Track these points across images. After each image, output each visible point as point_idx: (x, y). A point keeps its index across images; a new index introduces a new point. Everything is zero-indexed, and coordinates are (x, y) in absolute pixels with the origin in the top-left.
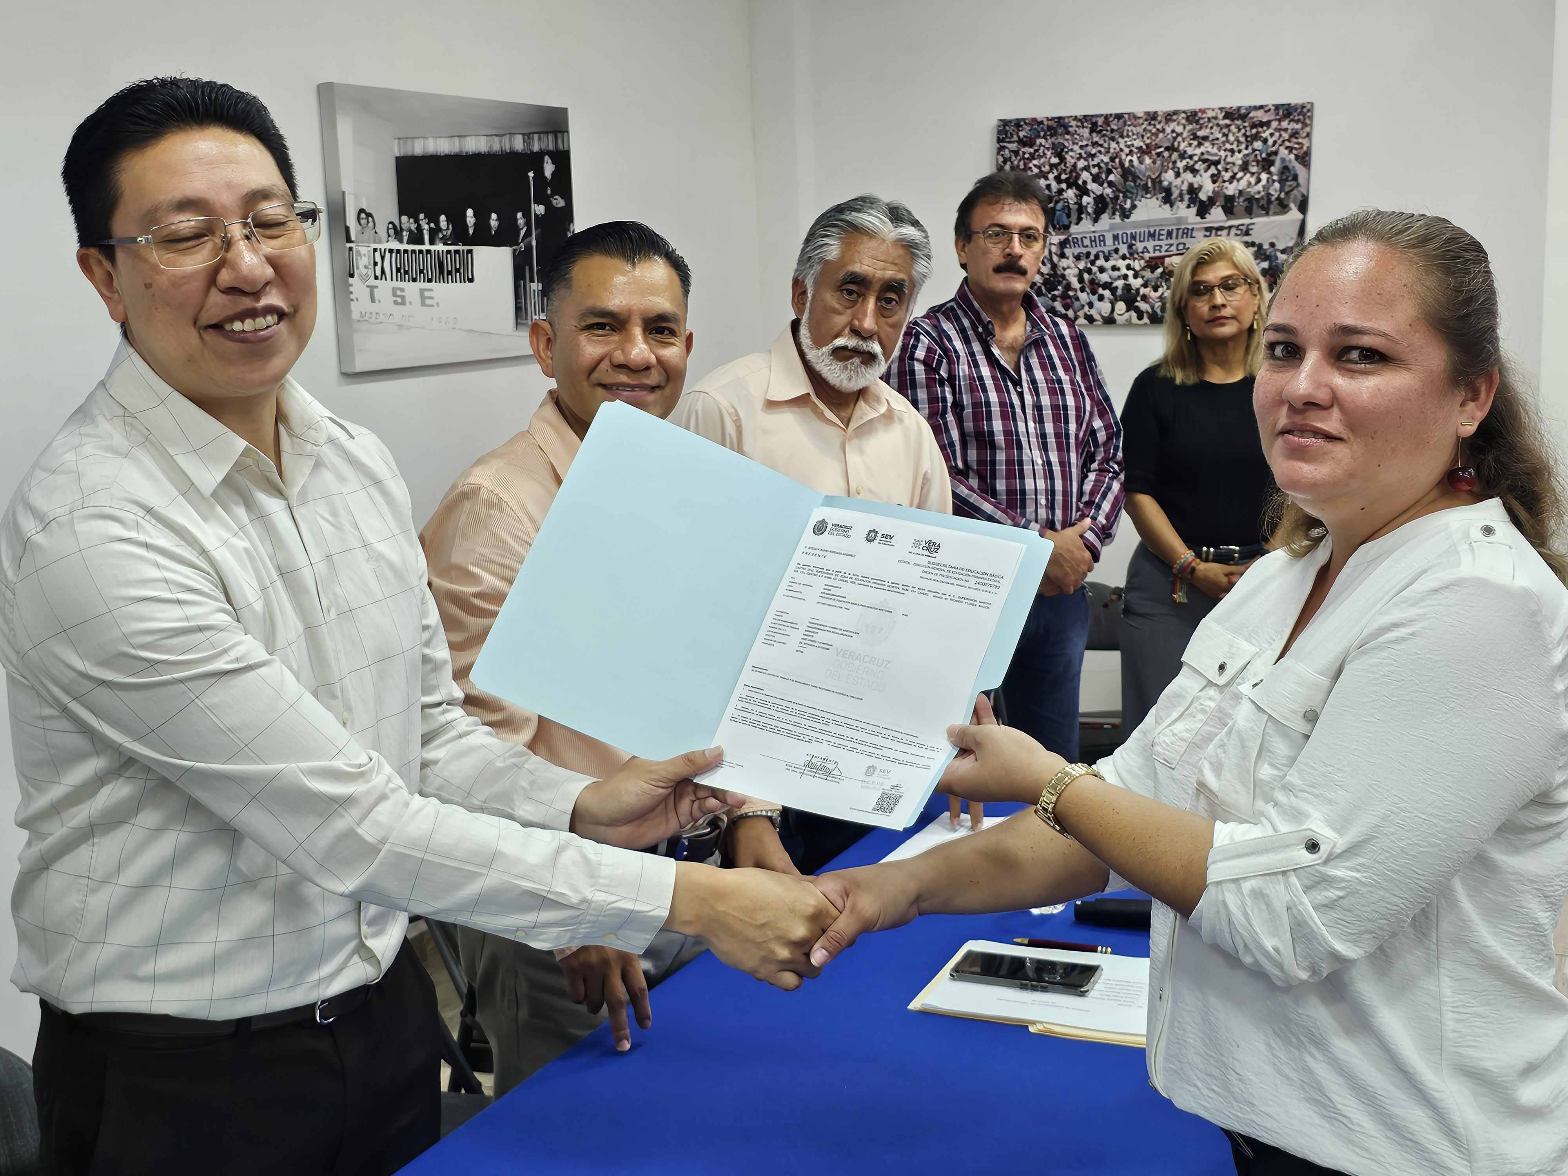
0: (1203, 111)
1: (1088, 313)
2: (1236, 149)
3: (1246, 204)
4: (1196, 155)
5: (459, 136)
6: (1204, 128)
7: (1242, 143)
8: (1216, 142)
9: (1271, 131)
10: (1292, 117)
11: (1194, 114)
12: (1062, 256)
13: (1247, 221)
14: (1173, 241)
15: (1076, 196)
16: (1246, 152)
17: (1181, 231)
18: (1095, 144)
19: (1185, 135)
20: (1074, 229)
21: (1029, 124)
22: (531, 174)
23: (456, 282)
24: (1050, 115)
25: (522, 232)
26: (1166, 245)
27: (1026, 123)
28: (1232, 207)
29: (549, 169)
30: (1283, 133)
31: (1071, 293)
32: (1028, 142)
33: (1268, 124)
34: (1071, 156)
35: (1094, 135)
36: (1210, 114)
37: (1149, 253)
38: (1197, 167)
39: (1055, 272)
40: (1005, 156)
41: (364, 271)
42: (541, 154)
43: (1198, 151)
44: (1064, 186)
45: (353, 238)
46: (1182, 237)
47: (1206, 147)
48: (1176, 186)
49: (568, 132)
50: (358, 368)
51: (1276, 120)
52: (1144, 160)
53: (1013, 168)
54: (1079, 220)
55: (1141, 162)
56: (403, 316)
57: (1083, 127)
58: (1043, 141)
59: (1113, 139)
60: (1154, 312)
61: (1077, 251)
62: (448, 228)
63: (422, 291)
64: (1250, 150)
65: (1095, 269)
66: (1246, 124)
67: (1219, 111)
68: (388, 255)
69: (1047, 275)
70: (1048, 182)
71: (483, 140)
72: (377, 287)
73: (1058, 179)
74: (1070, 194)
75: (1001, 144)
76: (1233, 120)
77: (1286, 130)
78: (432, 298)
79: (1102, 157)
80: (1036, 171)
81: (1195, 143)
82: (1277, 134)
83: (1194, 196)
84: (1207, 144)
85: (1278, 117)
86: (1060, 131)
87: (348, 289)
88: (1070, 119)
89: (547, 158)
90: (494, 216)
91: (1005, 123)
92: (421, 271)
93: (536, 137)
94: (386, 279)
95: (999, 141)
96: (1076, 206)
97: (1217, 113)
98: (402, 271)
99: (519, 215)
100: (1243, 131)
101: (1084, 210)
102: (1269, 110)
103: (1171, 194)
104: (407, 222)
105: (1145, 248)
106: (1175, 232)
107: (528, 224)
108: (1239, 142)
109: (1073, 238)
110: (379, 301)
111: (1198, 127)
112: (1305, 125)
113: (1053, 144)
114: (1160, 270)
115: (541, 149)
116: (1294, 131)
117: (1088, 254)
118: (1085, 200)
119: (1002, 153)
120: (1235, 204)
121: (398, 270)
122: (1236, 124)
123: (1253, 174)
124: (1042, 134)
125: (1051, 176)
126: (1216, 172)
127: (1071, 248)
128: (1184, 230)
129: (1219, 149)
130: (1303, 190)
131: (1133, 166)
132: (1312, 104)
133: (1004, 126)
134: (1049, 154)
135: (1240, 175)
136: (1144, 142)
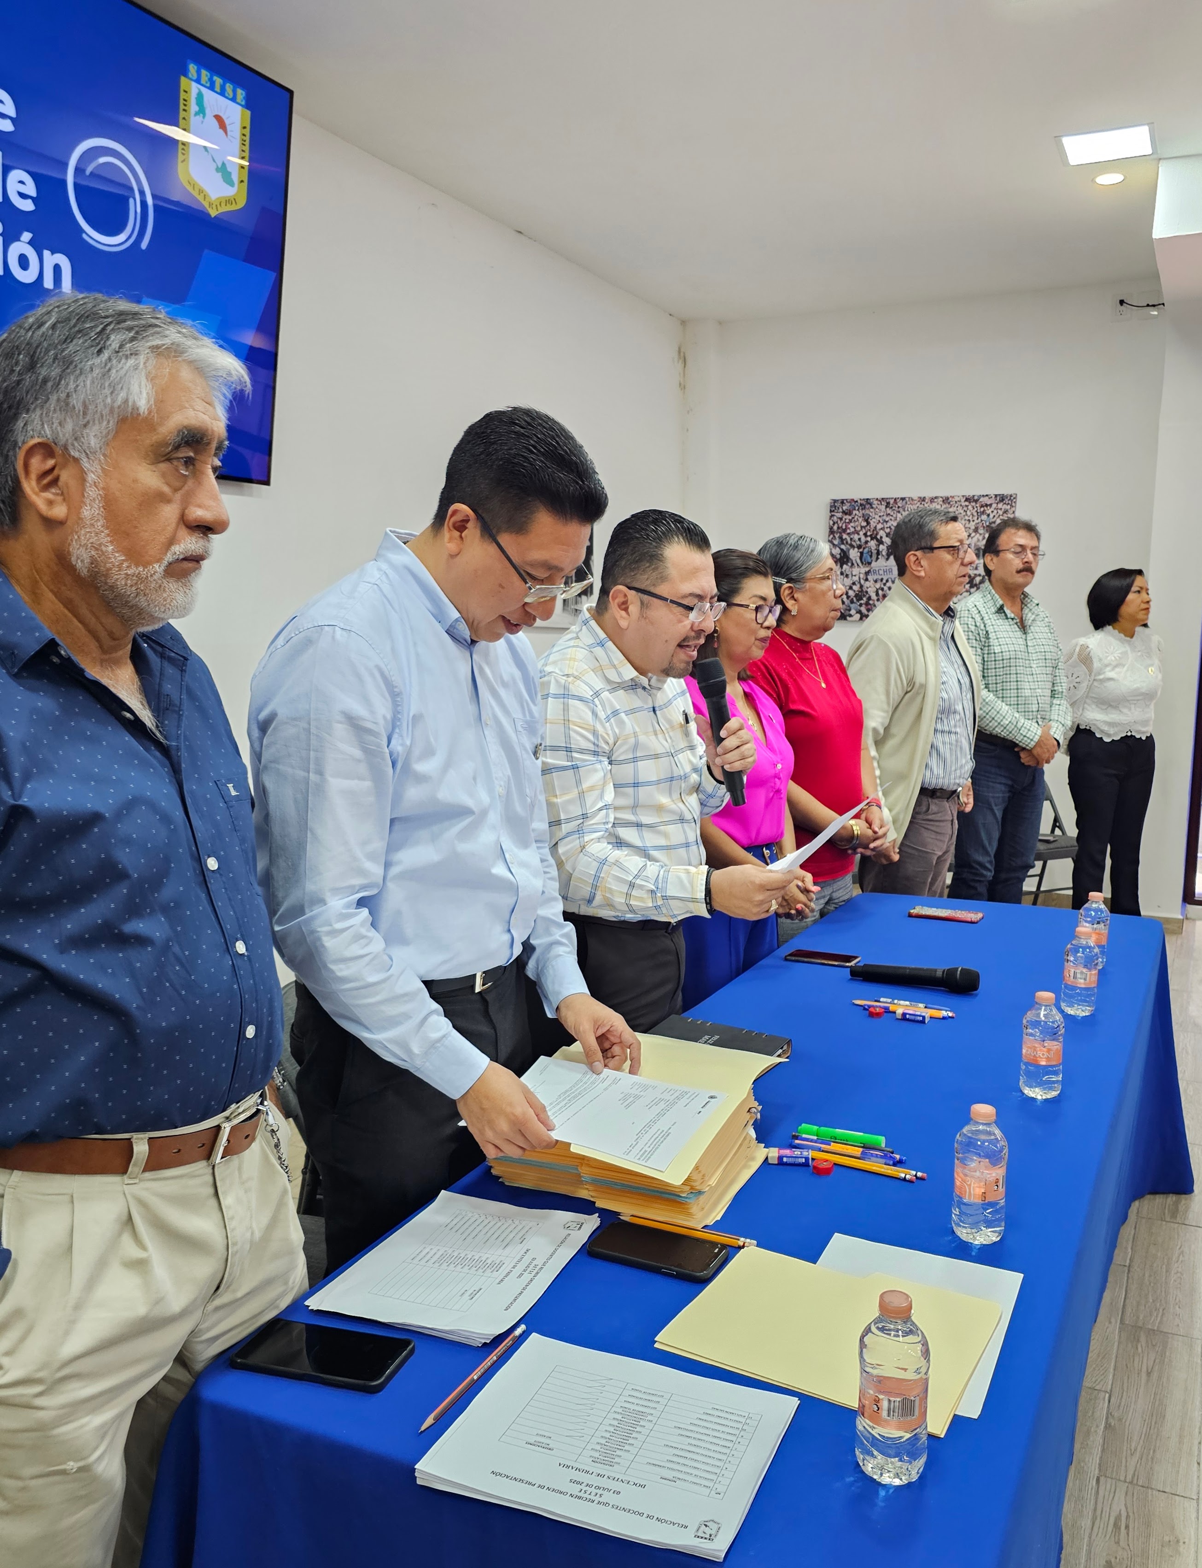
0: (953, 497)
2: (971, 520)
7: (975, 516)
9: (992, 509)
10: (1005, 501)
11: (947, 498)
12: (867, 580)
15: (876, 545)
16: (977, 521)
18: (888, 515)
20: (874, 564)
21: (850, 502)
24: (862, 497)
27: (848, 502)
30: (999, 511)
31: (871, 602)
32: (849, 513)
33: (991, 505)
34: (874, 522)
35: (888, 509)
36: (957, 499)
39: (862, 590)
40: (835, 520)
44: (869, 539)
51: (995, 503)
53: (838, 528)
54: (877, 559)
57: (882, 504)
58: (857, 512)
59: (899, 512)
61: (875, 577)
64: (979, 520)
65: (886, 588)
66: (978, 505)
67: (962, 498)
69: (857, 591)
70: (859, 537)
73: (865, 535)
74: (873, 544)
75: (832, 513)
76: (970, 502)
77: (1001, 509)
79: (892, 522)
80: (852, 530)
82: (995, 511)
85: (997, 502)
86: (868, 506)
88: (874, 500)
91: (835, 501)
95: (831, 511)
96: (876, 551)
100: (976, 509)
101: (881, 554)
102: (992, 497)
108: (973, 515)
109: (873, 570)
112: (1011, 506)
113: (863, 514)
117: (882, 580)
118: (881, 547)
119: (833, 518)
122: (972, 505)
123: (981, 534)
124: (857, 508)
125: (861, 533)
127: (872, 575)
132: (1017, 495)
133: (835, 503)
134: (860, 520)
135: (973, 534)
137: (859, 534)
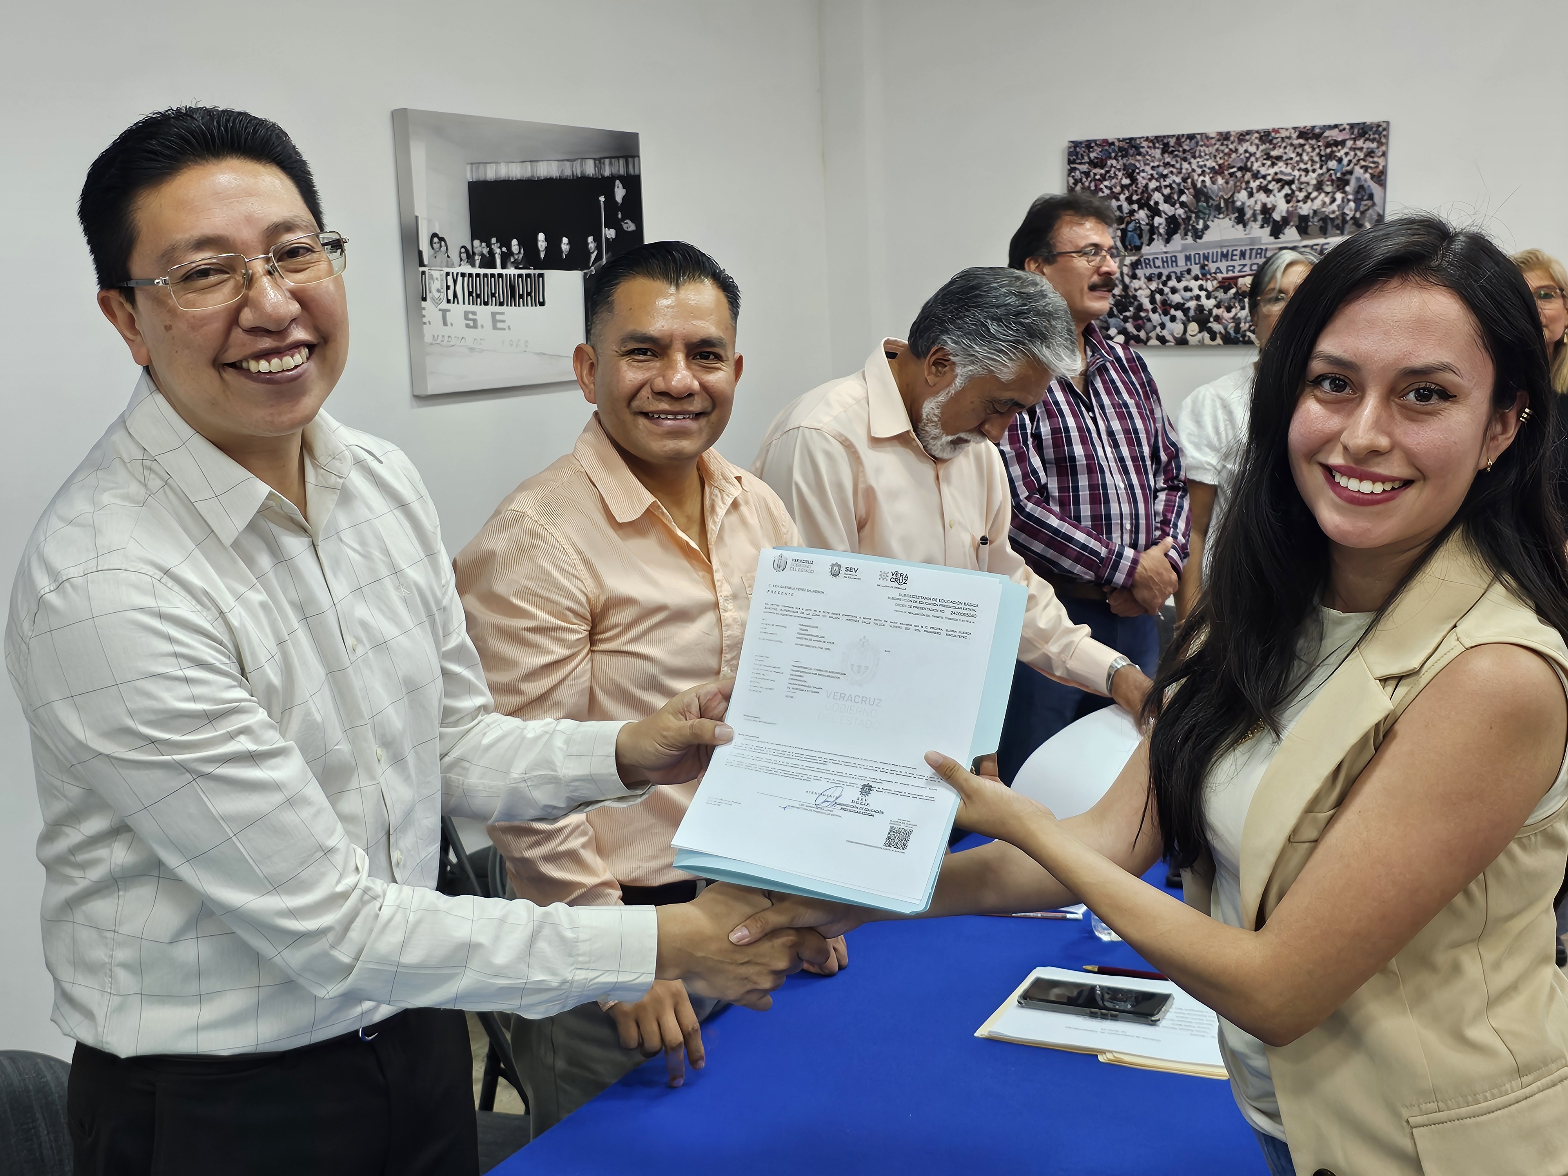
0: (1277, 131)
1: (1160, 334)
2: (1310, 168)
3: (1321, 222)
4: (1269, 175)
5: (530, 161)
6: (1277, 148)
7: (1317, 162)
8: (1289, 162)
9: (1346, 150)
10: (1367, 136)
11: (1267, 133)
12: (1134, 277)
13: (1321, 241)
14: (1247, 261)
15: (1148, 217)
16: (1321, 172)
17: (1254, 252)
18: (1167, 165)
19: (1258, 155)
20: (1145, 250)
21: (1100, 145)
22: (602, 199)
23: (527, 306)
24: (1121, 137)
25: (593, 256)
26: (1240, 265)
27: (1096, 144)
28: (1307, 227)
29: (620, 193)
30: (1358, 152)
31: (1143, 314)
32: (1099, 163)
33: (1343, 143)
34: (1143, 178)
35: (1166, 155)
36: (1284, 134)
37: (1221, 272)
38: (1270, 187)
39: (1127, 293)
40: (1076, 177)
41: (437, 295)
42: (612, 179)
43: (1272, 171)
44: (1135, 207)
45: (426, 262)
46: (1256, 258)
47: (1280, 167)
48: (1249, 206)
49: (638, 157)
50: (430, 393)
51: (1350, 139)
52: (1216, 180)
54: (1151, 240)
55: (1214, 183)
56: (475, 339)
57: (1155, 148)
58: (1114, 162)
59: (1185, 159)
60: (1227, 332)
61: (1149, 271)
62: (519, 252)
63: (494, 314)
64: (1324, 169)
65: (1167, 290)
66: (1320, 144)
67: (1293, 131)
68: (460, 279)
69: (1119, 296)
70: (1119, 203)
71: (555, 164)
72: (449, 311)
73: (1129, 200)
74: (1142, 215)
75: (1072, 166)
76: (1307, 139)
77: (1361, 149)
78: (504, 321)
79: (1174, 177)
80: (1107, 192)
81: (1269, 163)
82: (1352, 153)
83: (1267, 216)
84: (1281, 164)
85: (1353, 136)
86: (1131, 151)
87: (421, 313)
88: (1142, 140)
89: (618, 182)
90: (565, 240)
91: (1076, 144)
92: (493, 295)
93: (607, 161)
94: (458, 303)
95: (1070, 162)
96: (1148, 227)
97: (1290, 133)
98: (474, 295)
99: (590, 239)
100: (1317, 150)
101: (1156, 232)
102: (1344, 129)
103: (1244, 215)
104: (479, 247)
105: (1218, 268)
106: (1248, 252)
107: (599, 248)
108: (1313, 161)
109: (1145, 260)
110: (452, 324)
111: (1271, 146)
112: (1381, 144)
113: (1124, 165)
114: (1233, 291)
115: (612, 174)
116: (1369, 150)
117: (1160, 275)
118: (1157, 220)
119: (1073, 174)
120: (1310, 224)
121: (470, 294)
122: (1310, 144)
123: (1327, 193)
124: (1113, 155)
125: (1122, 197)
126: (1289, 192)
127: (1142, 268)
128: (1257, 250)
129: (1293, 169)
130: (1378, 209)
131: (1205, 186)
132: (1388, 123)
133: (1075, 147)
135: (1315, 194)
136: (1217, 162)
137: (1118, 200)
